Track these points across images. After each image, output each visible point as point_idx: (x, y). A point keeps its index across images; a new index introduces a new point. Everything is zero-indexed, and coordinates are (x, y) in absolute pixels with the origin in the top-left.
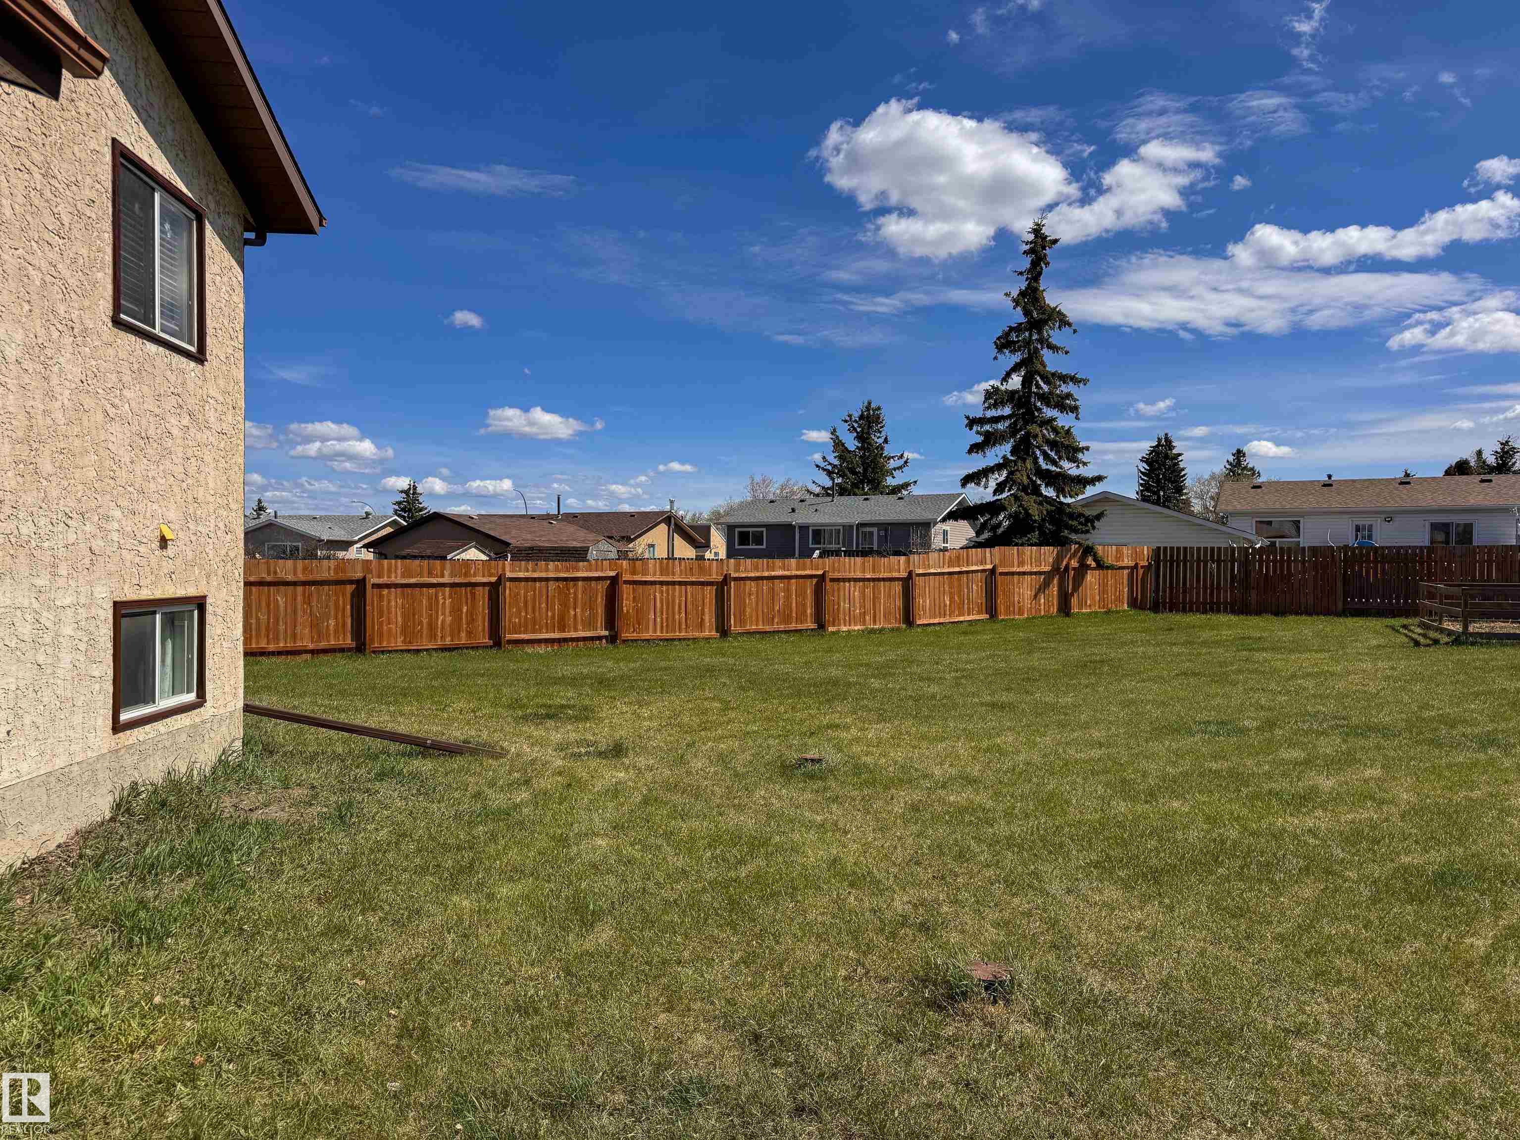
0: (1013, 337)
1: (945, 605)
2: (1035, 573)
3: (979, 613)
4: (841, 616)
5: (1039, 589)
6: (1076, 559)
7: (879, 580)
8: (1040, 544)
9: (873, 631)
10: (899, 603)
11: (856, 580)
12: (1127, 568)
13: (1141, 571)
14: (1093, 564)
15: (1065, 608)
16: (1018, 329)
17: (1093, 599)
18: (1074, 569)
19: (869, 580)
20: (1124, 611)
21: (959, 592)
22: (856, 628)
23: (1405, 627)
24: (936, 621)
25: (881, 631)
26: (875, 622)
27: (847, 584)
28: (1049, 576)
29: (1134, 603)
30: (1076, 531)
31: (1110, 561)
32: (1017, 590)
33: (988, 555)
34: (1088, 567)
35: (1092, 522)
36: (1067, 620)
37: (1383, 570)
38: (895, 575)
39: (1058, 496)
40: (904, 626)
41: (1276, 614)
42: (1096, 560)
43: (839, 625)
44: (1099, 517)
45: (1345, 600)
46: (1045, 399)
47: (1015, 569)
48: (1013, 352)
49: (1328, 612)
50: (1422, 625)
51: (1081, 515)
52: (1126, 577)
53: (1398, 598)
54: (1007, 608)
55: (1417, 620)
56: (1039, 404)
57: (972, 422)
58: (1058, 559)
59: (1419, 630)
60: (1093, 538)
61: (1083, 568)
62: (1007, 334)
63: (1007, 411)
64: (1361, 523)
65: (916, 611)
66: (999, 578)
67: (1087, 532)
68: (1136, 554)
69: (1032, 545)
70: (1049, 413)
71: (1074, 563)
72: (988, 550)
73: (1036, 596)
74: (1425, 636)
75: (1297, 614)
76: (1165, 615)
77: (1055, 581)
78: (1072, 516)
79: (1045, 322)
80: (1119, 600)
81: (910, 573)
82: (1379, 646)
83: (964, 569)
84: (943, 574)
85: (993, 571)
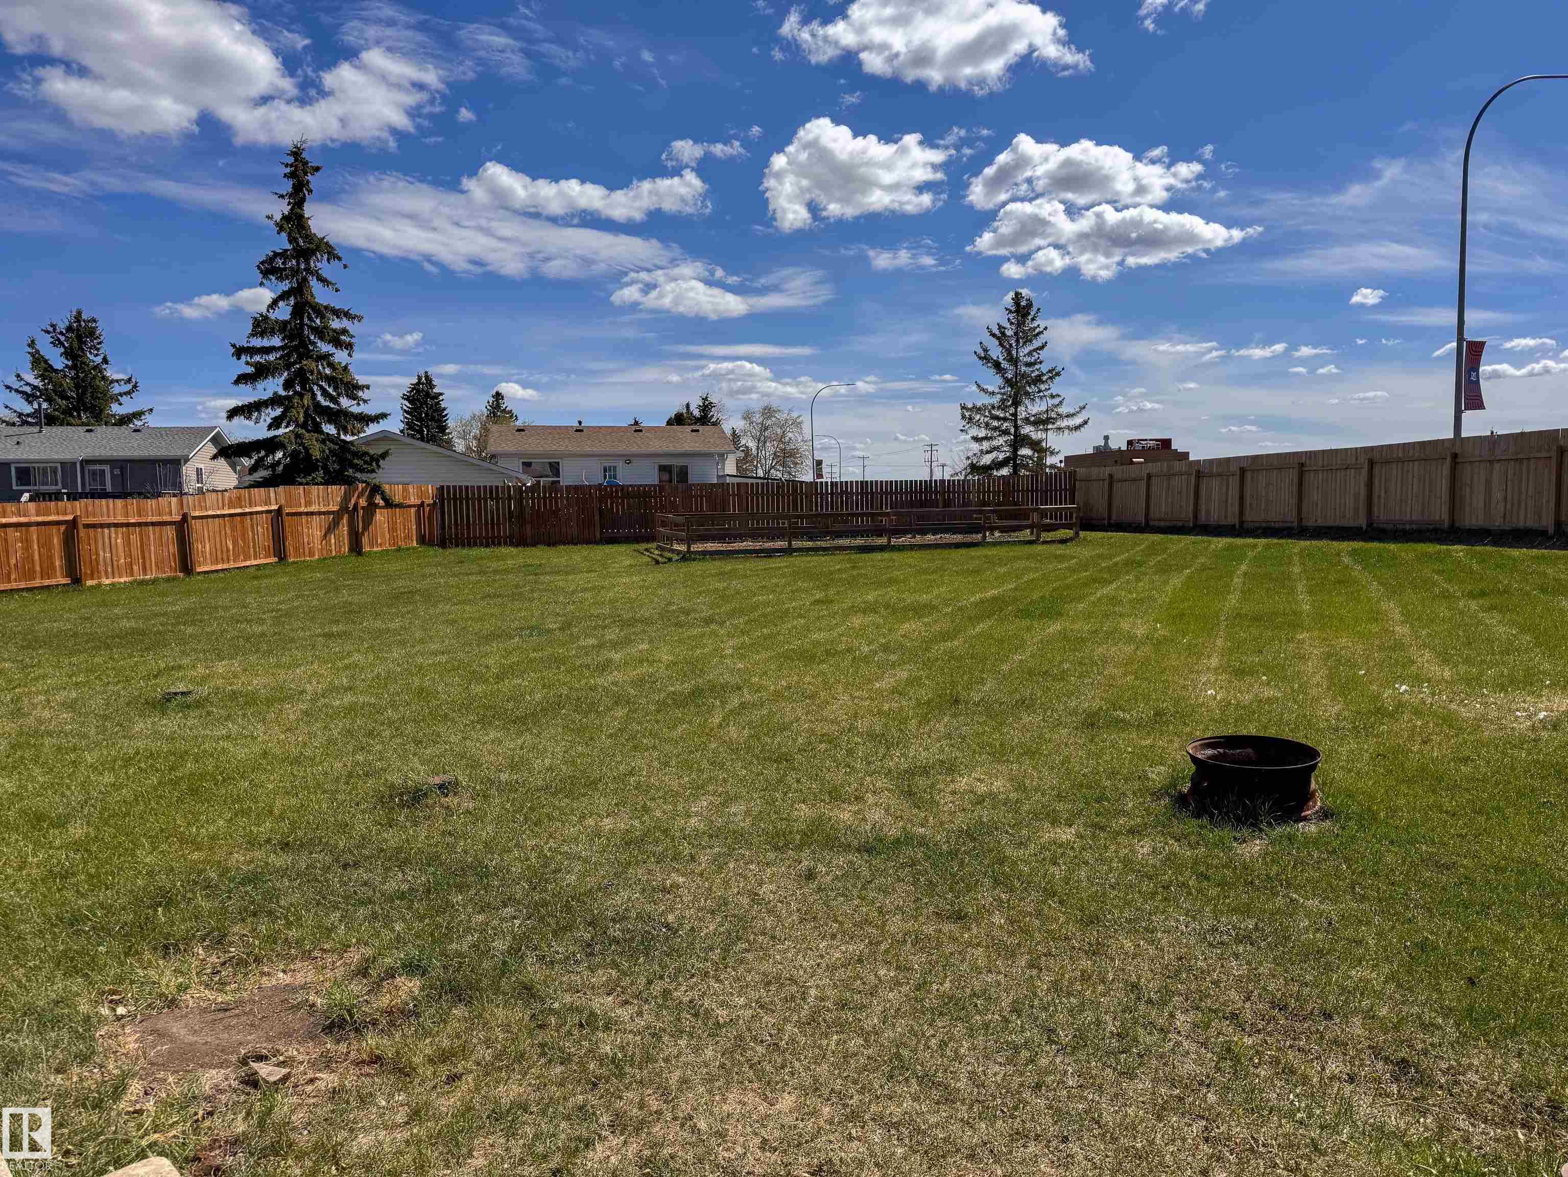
0: (279, 262)
1: (228, 550)
2: (324, 513)
3: (266, 557)
4: (102, 568)
5: (329, 528)
6: (364, 498)
7: (147, 524)
8: (326, 483)
9: (142, 583)
10: (173, 549)
11: (116, 525)
12: (414, 506)
13: (427, 509)
14: (382, 503)
15: (356, 548)
16: (283, 254)
17: (383, 536)
18: (363, 508)
19: (134, 525)
20: (414, 548)
21: (243, 535)
22: (122, 580)
23: (647, 550)
24: (219, 567)
25: (154, 581)
26: (145, 573)
27: (106, 531)
28: (337, 516)
29: (422, 540)
30: (362, 471)
31: (397, 499)
32: (305, 530)
33: (272, 495)
34: (377, 506)
35: (377, 461)
36: (360, 559)
37: (628, 504)
38: (167, 518)
39: (339, 434)
40: (181, 575)
41: (549, 545)
42: (384, 499)
43: (99, 578)
44: (384, 456)
45: (601, 532)
46: (321, 333)
47: (303, 509)
48: (280, 279)
49: (589, 542)
50: (659, 547)
51: (366, 453)
52: (413, 515)
53: (640, 528)
54: (296, 549)
55: (654, 545)
56: (312, 337)
57: (239, 352)
58: (346, 499)
59: (656, 552)
60: (379, 477)
61: (372, 507)
62: (271, 260)
63: (276, 341)
64: (607, 465)
65: (195, 557)
66: (286, 518)
67: (373, 471)
68: (421, 494)
69: (317, 484)
70: (324, 347)
71: (363, 502)
72: (272, 489)
73: (325, 535)
74: (661, 555)
75: (564, 544)
76: (452, 551)
77: (345, 521)
78: (356, 454)
79: (313, 252)
80: (408, 537)
81: (185, 517)
82: (631, 566)
83: (247, 510)
84: (223, 516)
85: (279, 511)
